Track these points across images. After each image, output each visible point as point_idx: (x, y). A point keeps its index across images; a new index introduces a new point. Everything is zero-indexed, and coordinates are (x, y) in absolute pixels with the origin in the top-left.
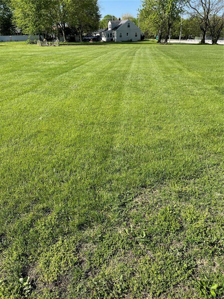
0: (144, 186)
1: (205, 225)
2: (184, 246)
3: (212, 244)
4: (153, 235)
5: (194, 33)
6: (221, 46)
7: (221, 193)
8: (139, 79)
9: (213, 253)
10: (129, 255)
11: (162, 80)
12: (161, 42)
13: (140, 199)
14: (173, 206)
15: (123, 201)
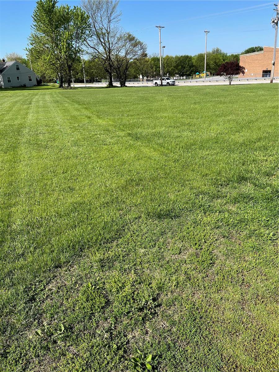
0: (59, 266)
1: (132, 290)
2: (112, 323)
3: (141, 310)
4: (74, 325)
5: (99, 75)
6: (130, 88)
7: (145, 248)
8: (40, 133)
9: (143, 319)
10: (45, 362)
11: (69, 131)
12: (63, 87)
13: (54, 284)
14: (96, 279)
15: (31, 294)
